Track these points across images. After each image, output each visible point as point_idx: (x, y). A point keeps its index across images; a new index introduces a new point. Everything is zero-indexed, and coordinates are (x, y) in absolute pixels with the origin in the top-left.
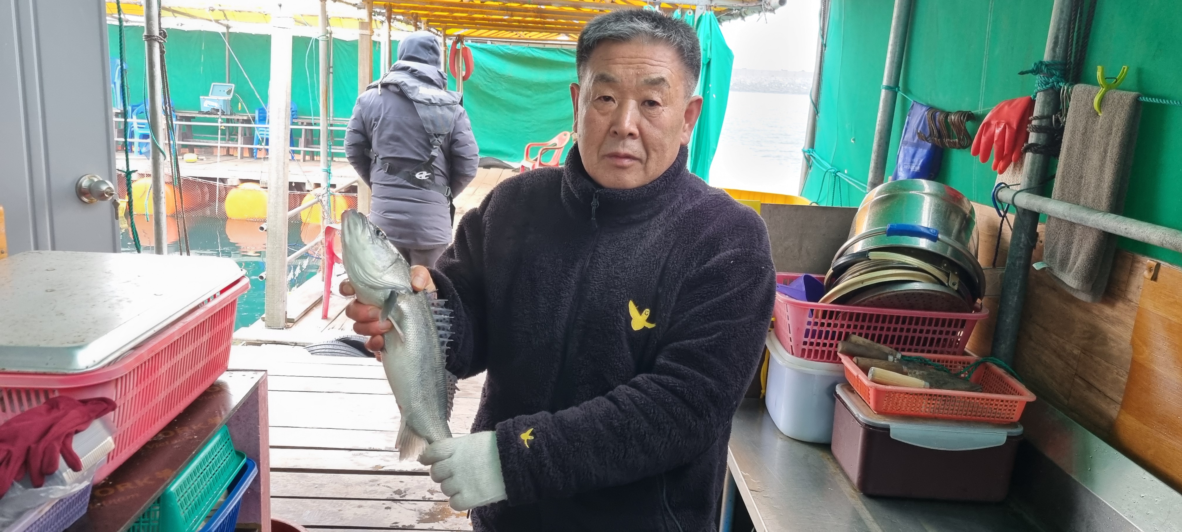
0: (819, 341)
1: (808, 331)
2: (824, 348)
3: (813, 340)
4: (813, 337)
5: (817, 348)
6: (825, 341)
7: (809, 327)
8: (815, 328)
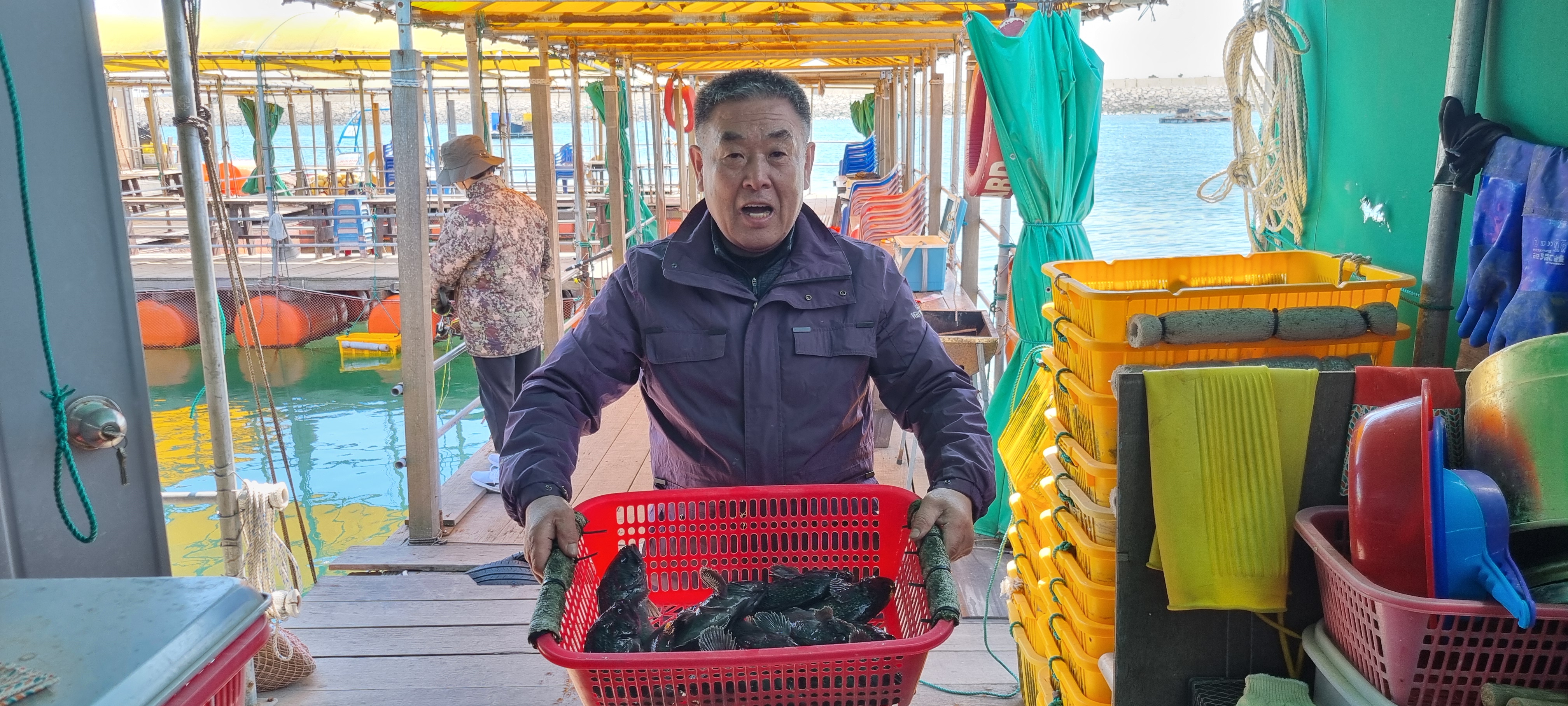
0: (1450, 673)
1: (1425, 655)
2: (1461, 687)
3: (1436, 672)
4: (1437, 665)
5: (1446, 686)
6: (1465, 674)
7: (1427, 647)
8: (1442, 648)
